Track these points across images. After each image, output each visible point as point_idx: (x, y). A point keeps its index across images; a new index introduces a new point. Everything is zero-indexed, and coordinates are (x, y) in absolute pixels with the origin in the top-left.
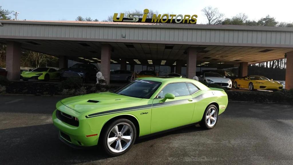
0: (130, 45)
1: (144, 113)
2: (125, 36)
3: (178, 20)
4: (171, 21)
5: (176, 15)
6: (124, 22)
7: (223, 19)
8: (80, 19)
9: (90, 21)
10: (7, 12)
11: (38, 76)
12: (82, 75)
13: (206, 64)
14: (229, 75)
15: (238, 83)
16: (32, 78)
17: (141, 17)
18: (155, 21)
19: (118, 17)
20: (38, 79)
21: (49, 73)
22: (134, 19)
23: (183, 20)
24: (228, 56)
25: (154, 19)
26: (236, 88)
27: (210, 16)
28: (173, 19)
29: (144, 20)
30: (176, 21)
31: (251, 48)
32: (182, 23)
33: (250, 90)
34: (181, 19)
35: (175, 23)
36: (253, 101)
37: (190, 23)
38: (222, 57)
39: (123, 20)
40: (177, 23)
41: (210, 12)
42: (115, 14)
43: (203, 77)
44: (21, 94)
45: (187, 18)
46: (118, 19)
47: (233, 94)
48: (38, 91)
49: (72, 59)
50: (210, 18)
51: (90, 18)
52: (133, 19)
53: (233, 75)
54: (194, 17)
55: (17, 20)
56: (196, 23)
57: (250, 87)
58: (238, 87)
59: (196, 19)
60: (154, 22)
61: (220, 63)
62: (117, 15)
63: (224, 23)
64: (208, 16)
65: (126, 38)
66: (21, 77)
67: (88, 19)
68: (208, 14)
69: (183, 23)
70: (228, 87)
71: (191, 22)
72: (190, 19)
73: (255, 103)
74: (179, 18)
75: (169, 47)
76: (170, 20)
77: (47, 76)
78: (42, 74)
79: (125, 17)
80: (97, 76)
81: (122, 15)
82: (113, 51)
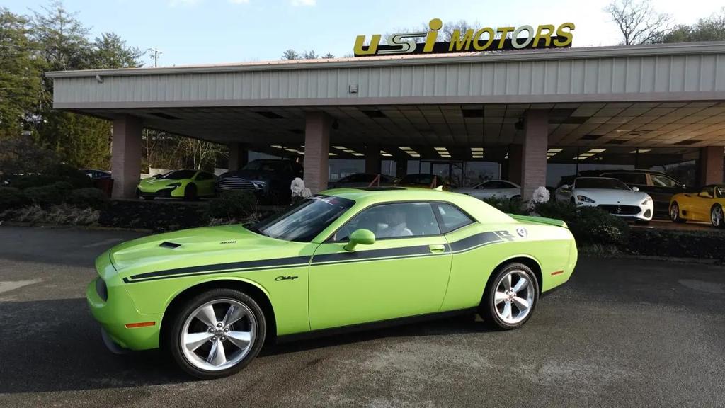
0: (374, 112)
1: (284, 278)
2: (358, 89)
3: (520, 41)
4: (501, 46)
5: (514, 28)
6: (379, 55)
7: (667, 28)
8: (291, 56)
9: (314, 58)
10: (137, 51)
11: (172, 189)
12: (260, 186)
13: (598, 155)
14: (661, 183)
15: (682, 207)
16: (160, 193)
17: (421, 41)
18: (459, 47)
19: (365, 44)
20: (170, 196)
21: (196, 183)
22: (405, 47)
23: (533, 39)
24: (651, 131)
25: (455, 43)
26: (675, 222)
27: (629, 23)
28: (506, 38)
29: (429, 48)
30: (515, 44)
32: (530, 46)
33: (712, 226)
34: (527, 37)
35: (513, 48)
36: (709, 258)
37: (552, 46)
38: (634, 132)
39: (377, 51)
40: (518, 49)
41: (628, 11)
42: (358, 37)
43: (570, 189)
44: (127, 228)
45: (545, 32)
46: (365, 48)
47: (649, 238)
48: (160, 221)
49: (259, 149)
50: (627, 27)
51: (314, 53)
52: (401, 47)
53: (673, 183)
54: (566, 30)
55: (158, 67)
56: (570, 44)
57: (713, 217)
58: (682, 216)
59: (571, 35)
60: (454, 51)
61: (635, 152)
62: (364, 41)
63: (670, 39)
64: (624, 24)
65: (360, 95)
66: (139, 192)
67: (309, 55)
68: (621, 19)
69: (534, 48)
70: (641, 216)
71: (556, 42)
72: (554, 34)
73: (715, 264)
74: (524, 35)
75: (473, 111)
76: (499, 41)
77: (190, 188)
78: (180, 184)
79: (382, 43)
80: (292, 188)
81: (377, 38)
82: (335, 126)
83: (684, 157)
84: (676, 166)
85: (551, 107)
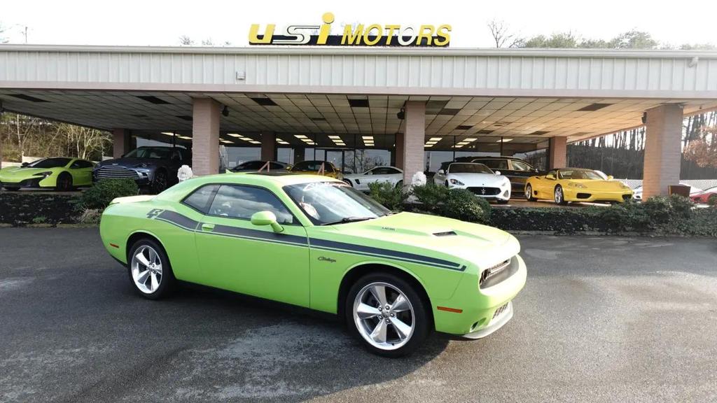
2: (245, 76)
3: (406, 39)
4: (388, 42)
5: (400, 26)
6: (274, 44)
12: (144, 174)
13: (472, 143)
14: (519, 167)
15: (534, 189)
16: (25, 183)
18: (351, 41)
19: (260, 33)
20: (38, 186)
22: (300, 38)
23: (417, 37)
24: (509, 123)
25: (347, 37)
26: (529, 200)
28: (393, 35)
29: (323, 40)
30: (400, 41)
31: (556, 99)
32: (414, 44)
33: (556, 203)
34: (411, 35)
35: (399, 45)
36: (550, 230)
38: (497, 124)
39: (272, 41)
40: (403, 46)
42: (253, 25)
43: (445, 174)
45: (426, 32)
46: (260, 37)
47: (506, 215)
51: (211, 39)
52: (295, 38)
53: (529, 168)
54: (445, 31)
56: (448, 44)
57: (556, 196)
58: (534, 196)
59: (449, 36)
60: (346, 44)
61: (500, 141)
62: (258, 29)
63: (530, 45)
65: (247, 82)
68: (494, 25)
70: (500, 196)
71: (436, 41)
72: (435, 34)
73: (555, 235)
74: (409, 33)
75: (358, 101)
76: (386, 37)
77: (63, 177)
80: (178, 176)
81: (271, 27)
82: (225, 113)
83: (538, 145)
84: (532, 153)
85: (427, 98)
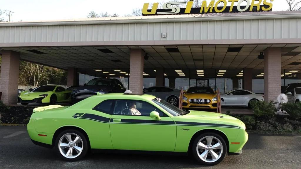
3: (242, 7)
4: (231, 10)
6: (157, 15)
8: (93, 16)
9: (107, 16)
17: (183, 6)
18: (206, 11)
19: (149, 9)
21: (57, 94)
22: (174, 10)
23: (250, 6)
25: (204, 8)
28: (234, 6)
29: (188, 10)
30: (239, 9)
32: (248, 10)
34: (246, 5)
35: (238, 11)
37: (261, 10)
39: (156, 13)
40: (241, 12)
42: (145, 4)
44: (22, 124)
45: (256, 3)
46: (149, 11)
49: (85, 72)
52: (171, 10)
54: (268, 1)
55: (11, 22)
56: (271, 10)
59: (271, 4)
60: (203, 12)
62: (148, 6)
66: (20, 100)
67: (104, 14)
69: (250, 11)
71: (263, 8)
72: (262, 4)
76: (229, 7)
78: (47, 95)
82: (146, 58)
